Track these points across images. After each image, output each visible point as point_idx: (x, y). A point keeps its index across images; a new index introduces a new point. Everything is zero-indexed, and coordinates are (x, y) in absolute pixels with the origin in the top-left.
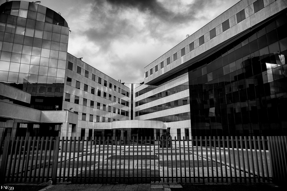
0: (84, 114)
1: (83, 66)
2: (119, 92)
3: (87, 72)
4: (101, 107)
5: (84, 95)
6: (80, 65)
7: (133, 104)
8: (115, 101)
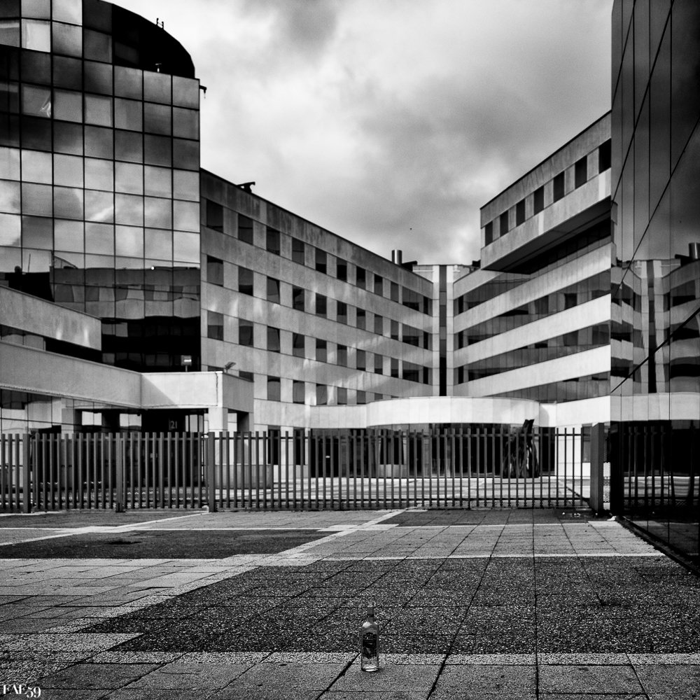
0: (274, 380)
1: (257, 212)
2: (394, 298)
3: (273, 235)
4: (332, 356)
5: (270, 314)
6: (248, 211)
7: (445, 340)
8: (379, 332)
